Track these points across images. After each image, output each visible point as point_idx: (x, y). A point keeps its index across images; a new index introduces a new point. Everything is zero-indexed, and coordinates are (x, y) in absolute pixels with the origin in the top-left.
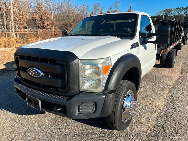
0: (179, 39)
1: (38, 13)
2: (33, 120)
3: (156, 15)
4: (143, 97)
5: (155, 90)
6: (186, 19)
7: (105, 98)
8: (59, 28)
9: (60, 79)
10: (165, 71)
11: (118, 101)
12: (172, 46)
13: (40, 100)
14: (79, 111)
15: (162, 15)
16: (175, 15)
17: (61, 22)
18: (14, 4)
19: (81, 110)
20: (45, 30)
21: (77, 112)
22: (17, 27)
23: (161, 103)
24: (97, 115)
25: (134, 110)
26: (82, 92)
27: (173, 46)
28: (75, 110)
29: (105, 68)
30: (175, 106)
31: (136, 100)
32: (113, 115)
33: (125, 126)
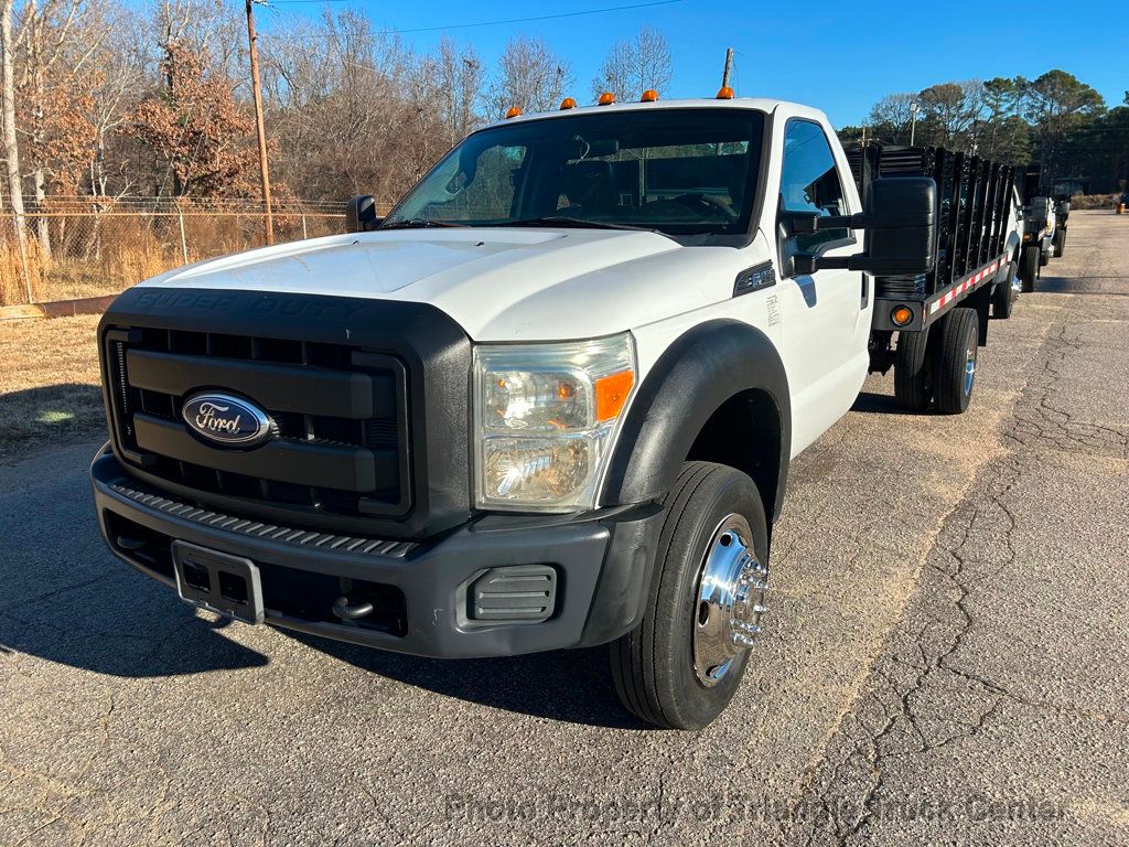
0: (993, 257)
1: (170, 99)
2: (198, 697)
3: (870, 123)
4: (804, 563)
5: (867, 529)
6: (1039, 143)
7: (609, 542)
8: (301, 192)
9: (371, 449)
10: (920, 433)
11: (671, 566)
12: (954, 289)
13: (256, 563)
14: (471, 615)
15: (903, 119)
16: (976, 122)
17: (314, 157)
18: (19, 41)
19: (481, 611)
20: (216, 200)
21: (462, 621)
22: (40, 181)
23: (897, 591)
24: (567, 634)
25: (754, 619)
26: (485, 513)
27: (959, 289)
28: (451, 608)
29: (610, 389)
30: (969, 605)
31: (765, 565)
32: (648, 636)
33: (707, 705)
